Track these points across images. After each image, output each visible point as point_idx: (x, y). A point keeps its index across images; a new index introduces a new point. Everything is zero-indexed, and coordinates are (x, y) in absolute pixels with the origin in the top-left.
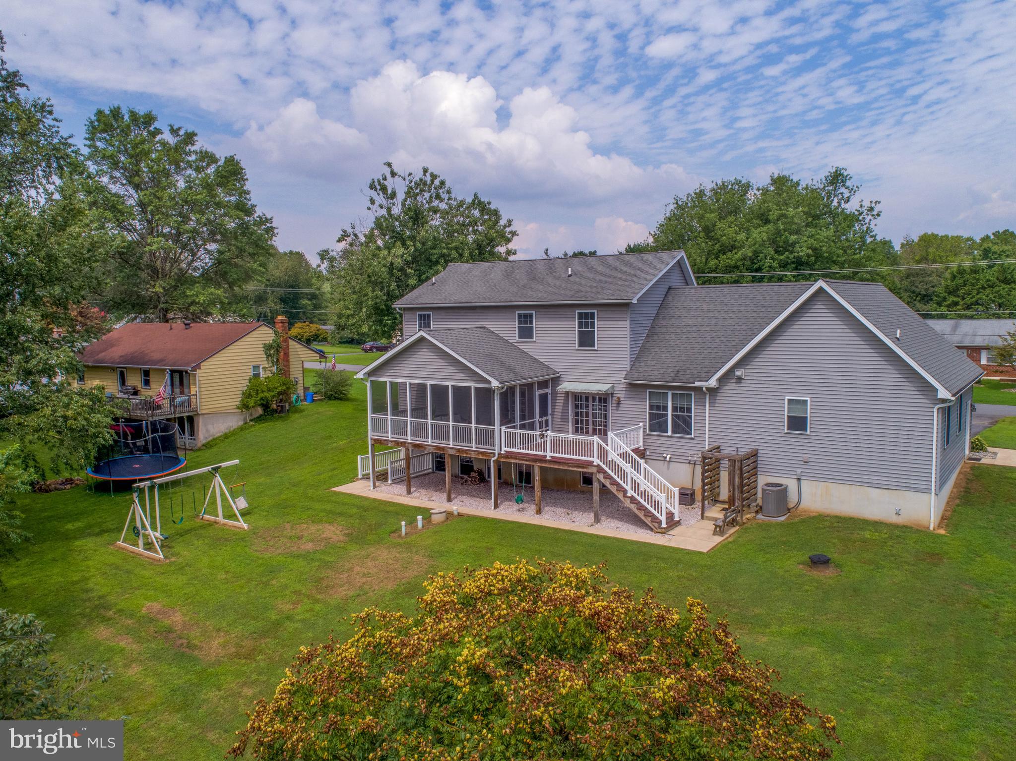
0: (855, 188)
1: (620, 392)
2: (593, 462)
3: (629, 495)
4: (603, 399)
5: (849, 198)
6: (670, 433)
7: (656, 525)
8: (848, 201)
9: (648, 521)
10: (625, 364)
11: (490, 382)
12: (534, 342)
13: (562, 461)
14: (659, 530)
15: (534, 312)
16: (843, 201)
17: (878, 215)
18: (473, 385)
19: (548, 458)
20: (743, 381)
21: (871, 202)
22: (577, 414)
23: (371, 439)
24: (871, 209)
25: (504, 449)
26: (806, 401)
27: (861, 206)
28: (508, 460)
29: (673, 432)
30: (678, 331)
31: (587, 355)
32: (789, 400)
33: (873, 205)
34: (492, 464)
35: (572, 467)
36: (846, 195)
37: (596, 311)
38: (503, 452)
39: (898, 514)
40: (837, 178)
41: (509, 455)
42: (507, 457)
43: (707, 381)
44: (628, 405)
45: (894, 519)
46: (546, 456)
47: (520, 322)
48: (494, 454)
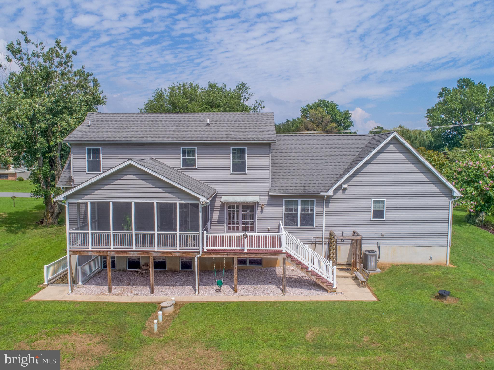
0: (251, 94)
1: (264, 201)
2: (282, 251)
3: (310, 270)
4: (252, 207)
5: (248, 98)
6: (299, 226)
7: (330, 287)
8: (247, 100)
9: (324, 286)
10: (268, 182)
11: (198, 199)
12: (196, 169)
13: (258, 252)
14: (332, 291)
15: (196, 148)
16: (245, 100)
17: (264, 108)
18: (178, 202)
19: (246, 251)
20: (346, 191)
21: (260, 101)
22: (229, 218)
23: (70, 251)
24: (260, 104)
25: (206, 248)
26: (384, 201)
27: (257, 103)
28: (210, 256)
29: (301, 225)
30: (290, 161)
31: (239, 177)
32: (374, 201)
33: (261, 102)
34: (196, 260)
35: (266, 256)
36: (247, 96)
37: (246, 148)
38: (205, 250)
39: (431, 259)
40: (242, 87)
41: (210, 252)
42: (210, 253)
43: (327, 192)
44: (269, 210)
45: (429, 262)
46: (244, 250)
47: (184, 155)
48: (199, 252)
